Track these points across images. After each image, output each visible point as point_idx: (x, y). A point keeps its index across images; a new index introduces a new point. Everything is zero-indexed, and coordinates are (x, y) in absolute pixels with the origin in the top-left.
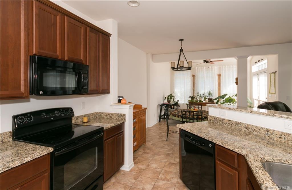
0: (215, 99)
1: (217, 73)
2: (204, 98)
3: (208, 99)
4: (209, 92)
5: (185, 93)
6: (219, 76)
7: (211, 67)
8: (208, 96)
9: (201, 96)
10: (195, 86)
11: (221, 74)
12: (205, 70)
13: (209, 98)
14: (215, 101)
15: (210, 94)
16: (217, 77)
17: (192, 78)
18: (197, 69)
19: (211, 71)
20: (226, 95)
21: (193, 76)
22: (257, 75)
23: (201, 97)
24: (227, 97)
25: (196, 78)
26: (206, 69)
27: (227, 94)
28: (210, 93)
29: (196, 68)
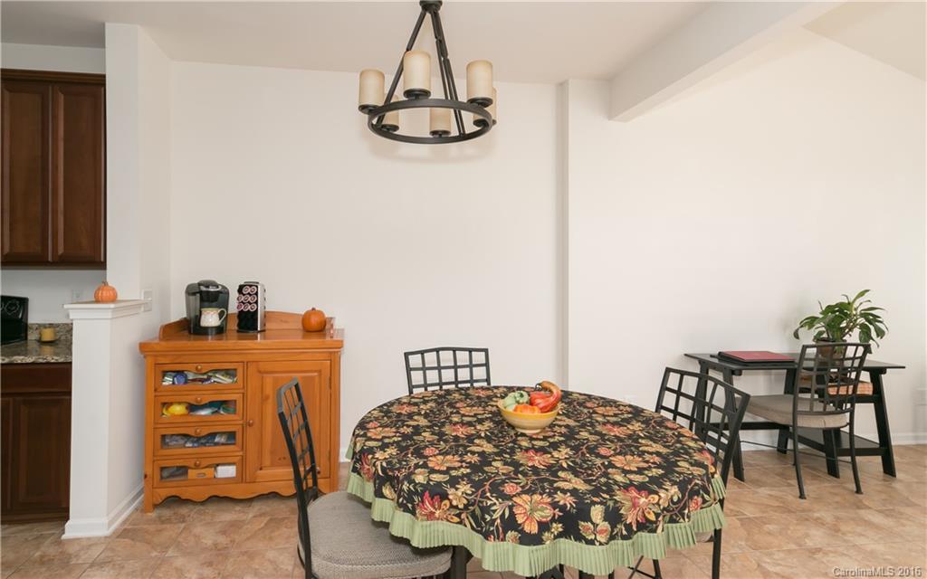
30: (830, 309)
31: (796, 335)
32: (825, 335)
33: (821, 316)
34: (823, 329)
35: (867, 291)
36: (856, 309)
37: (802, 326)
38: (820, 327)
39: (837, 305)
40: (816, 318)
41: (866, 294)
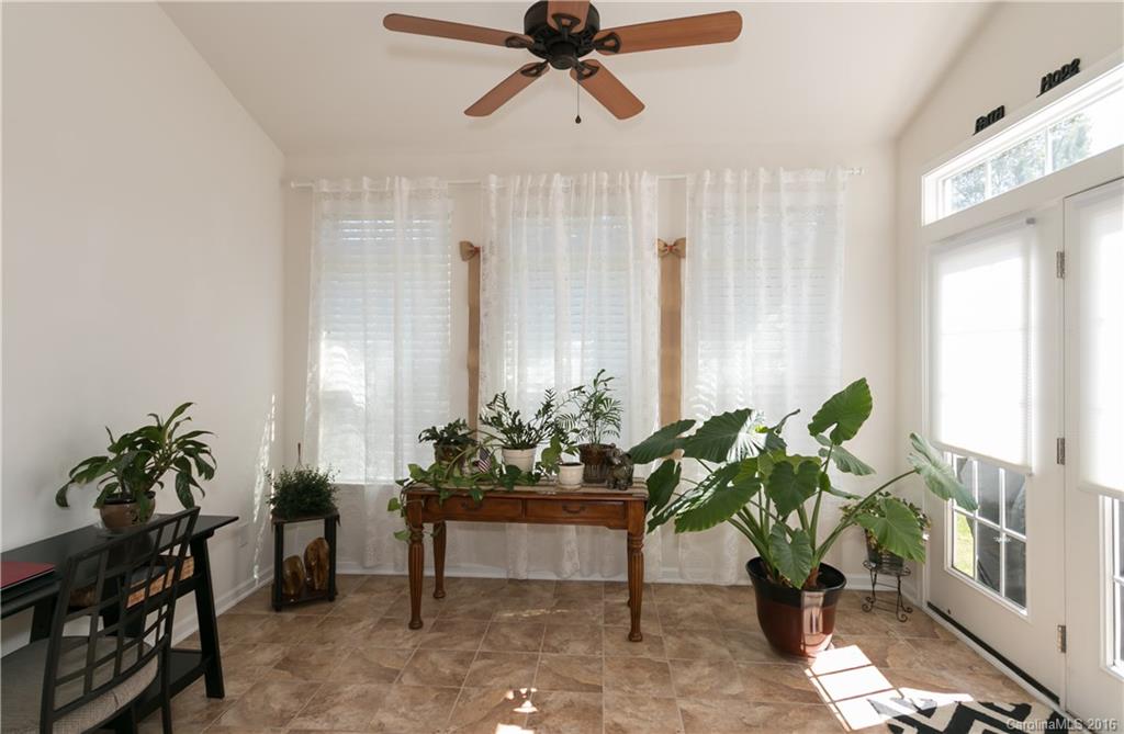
0: (641, 454)
1: (652, 228)
2: (545, 444)
3: (585, 451)
4: (590, 390)
5: (397, 396)
6: (672, 252)
7: (612, 181)
8: (581, 425)
9: (518, 429)
10: (483, 337)
11: (684, 239)
12: (560, 204)
13: (586, 441)
14: (642, 472)
15: (598, 407)
16: (653, 267)
17: (464, 267)
18: (502, 191)
19: (612, 213)
20: (743, 415)
21: (472, 253)
22: (1031, 221)
23: (519, 437)
24: (749, 440)
25: (489, 266)
26: (566, 191)
27: (748, 412)
28: (598, 400)
29: (494, 182)
30: (127, 440)
31: (62, 500)
32: (118, 490)
33: (112, 456)
34: (115, 480)
35: (189, 404)
36: (170, 436)
37: (73, 481)
38: (110, 478)
39: (138, 433)
40: (104, 459)
41: (187, 410)
